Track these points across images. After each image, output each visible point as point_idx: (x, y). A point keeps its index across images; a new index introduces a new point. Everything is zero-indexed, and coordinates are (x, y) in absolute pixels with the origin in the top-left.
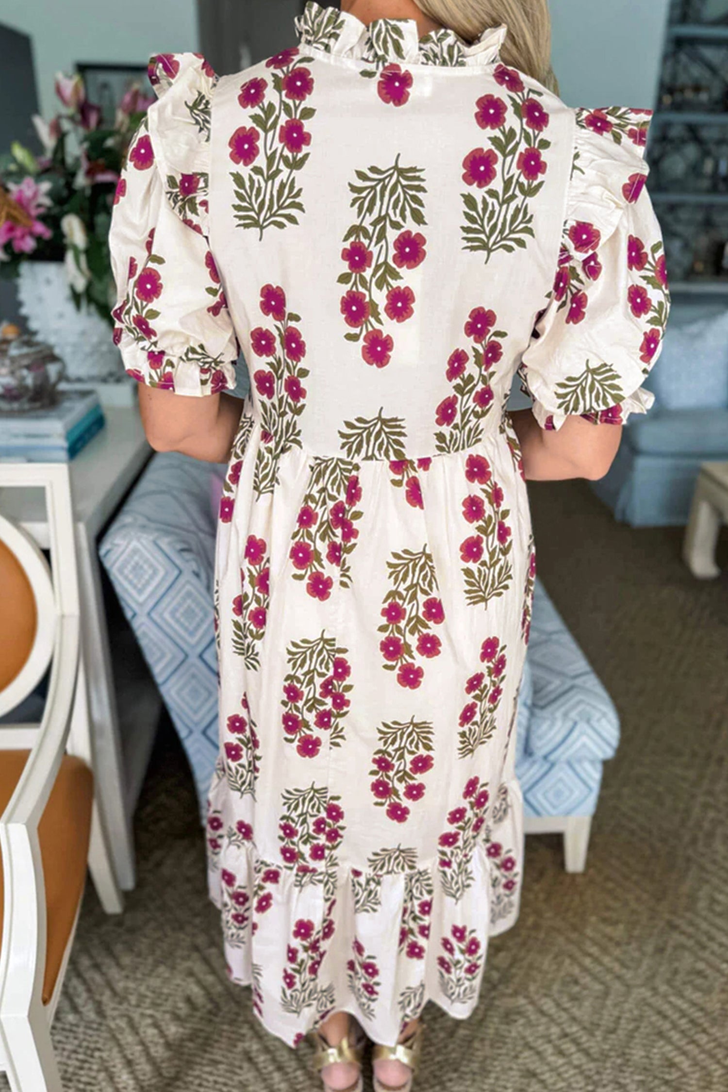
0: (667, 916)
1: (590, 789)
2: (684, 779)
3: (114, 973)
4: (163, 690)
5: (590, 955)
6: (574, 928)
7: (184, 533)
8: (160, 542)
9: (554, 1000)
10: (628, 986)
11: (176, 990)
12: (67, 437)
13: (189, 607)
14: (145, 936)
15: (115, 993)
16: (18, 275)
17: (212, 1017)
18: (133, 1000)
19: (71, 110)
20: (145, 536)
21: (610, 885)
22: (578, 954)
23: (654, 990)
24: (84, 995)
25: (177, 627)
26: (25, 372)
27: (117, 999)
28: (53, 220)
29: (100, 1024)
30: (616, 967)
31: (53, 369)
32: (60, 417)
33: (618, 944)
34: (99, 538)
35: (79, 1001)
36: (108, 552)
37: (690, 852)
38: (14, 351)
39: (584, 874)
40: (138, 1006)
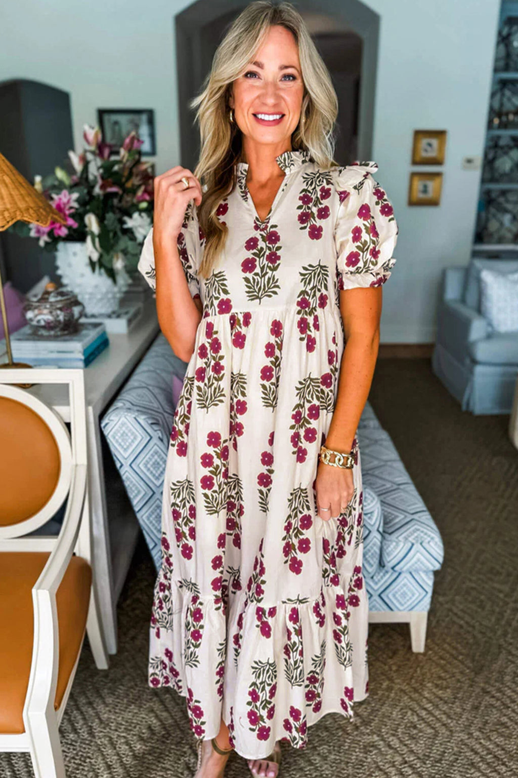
0: (482, 685)
1: (427, 592)
2: (501, 591)
3: (101, 708)
4: (139, 516)
5: (425, 709)
6: (416, 690)
7: (154, 413)
8: (138, 419)
9: (399, 739)
10: (451, 731)
11: (141, 721)
12: (84, 352)
13: (156, 461)
14: (123, 685)
15: (101, 721)
16: (56, 250)
17: (164, 739)
18: (113, 726)
19: (93, 148)
20: (129, 414)
21: (442, 662)
22: (417, 708)
23: (470, 735)
24: (81, 722)
25: (148, 474)
26: (59, 312)
27: (103, 725)
28: (79, 216)
29: (91, 741)
30: (444, 718)
31: (76, 310)
32: (80, 341)
33: (446, 702)
34: (101, 416)
35: (78, 726)
36: (107, 424)
37: (502, 641)
38: (52, 299)
39: (424, 654)
40: (116, 730)
